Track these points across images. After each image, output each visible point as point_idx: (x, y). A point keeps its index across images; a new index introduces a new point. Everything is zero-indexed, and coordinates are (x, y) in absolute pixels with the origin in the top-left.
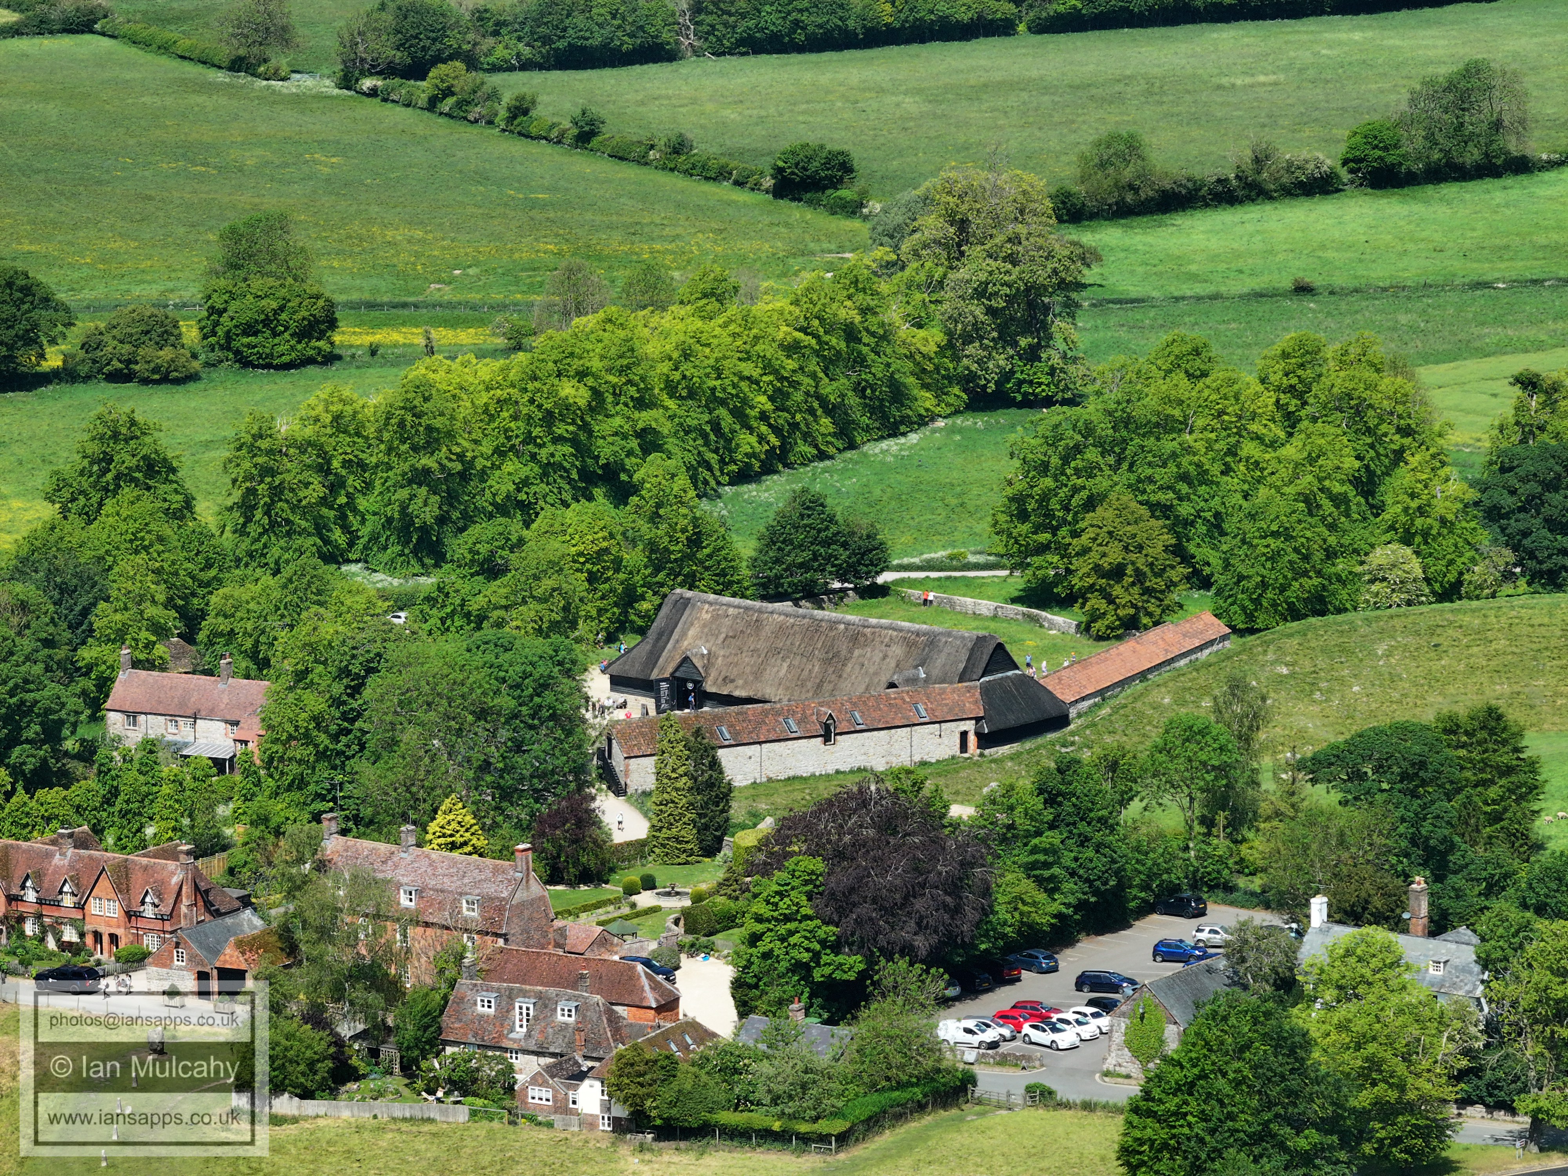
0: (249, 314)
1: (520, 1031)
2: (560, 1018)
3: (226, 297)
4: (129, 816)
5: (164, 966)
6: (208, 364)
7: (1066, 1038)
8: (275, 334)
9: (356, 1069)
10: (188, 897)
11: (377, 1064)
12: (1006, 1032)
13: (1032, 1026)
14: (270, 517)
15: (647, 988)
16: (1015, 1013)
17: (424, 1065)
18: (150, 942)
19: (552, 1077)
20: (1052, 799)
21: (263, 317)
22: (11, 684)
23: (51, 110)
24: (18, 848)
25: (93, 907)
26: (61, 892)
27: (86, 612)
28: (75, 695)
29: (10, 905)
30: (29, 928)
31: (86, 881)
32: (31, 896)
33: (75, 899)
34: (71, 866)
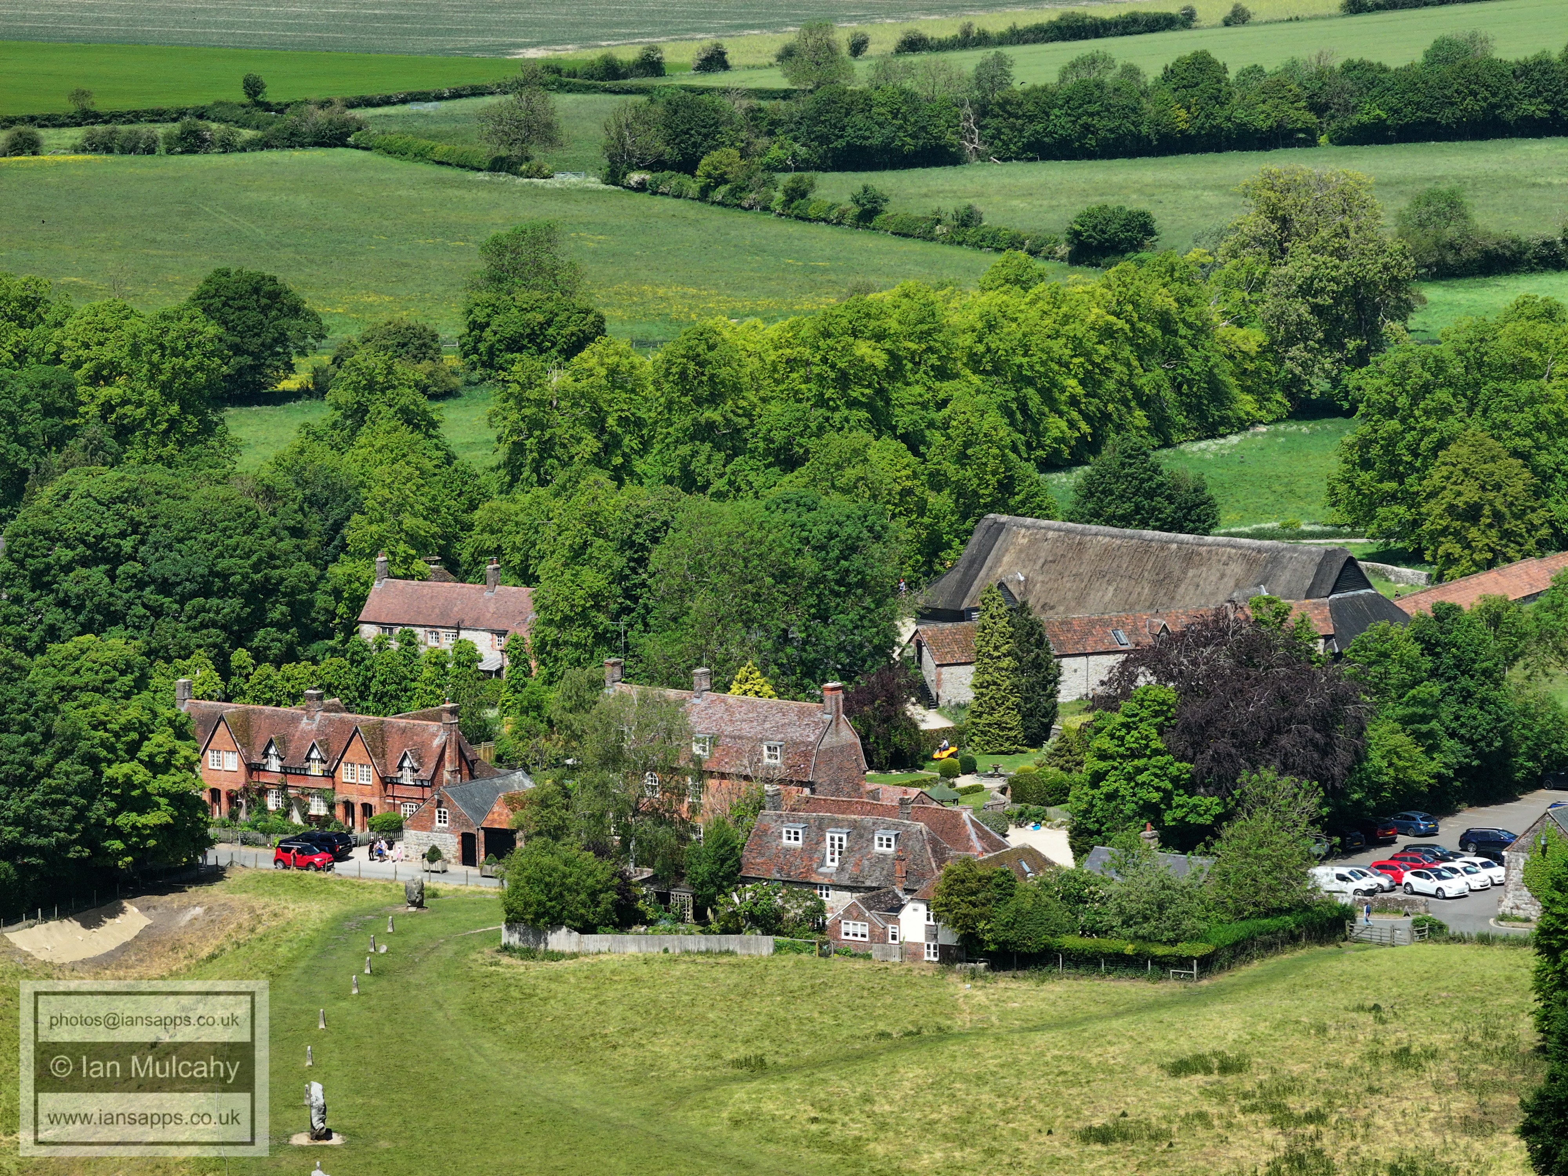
0: (513, 327)
1: (831, 866)
2: (877, 849)
3: (489, 310)
4: (385, 700)
5: (424, 828)
6: (469, 383)
7: (1453, 886)
8: (541, 351)
9: (643, 914)
10: (451, 762)
11: (667, 910)
12: (1385, 882)
13: (1413, 874)
14: (539, 475)
15: (973, 836)
16: (1394, 864)
17: (721, 899)
18: (409, 809)
19: (869, 909)
20: (1430, 647)
21: (528, 331)
22: (254, 558)
23: (302, 201)
24: (261, 712)
25: (344, 774)
26: (308, 759)
27: (337, 526)
28: (325, 592)
29: (251, 776)
30: (272, 802)
31: (337, 746)
32: (274, 765)
33: (324, 766)
34: (320, 731)
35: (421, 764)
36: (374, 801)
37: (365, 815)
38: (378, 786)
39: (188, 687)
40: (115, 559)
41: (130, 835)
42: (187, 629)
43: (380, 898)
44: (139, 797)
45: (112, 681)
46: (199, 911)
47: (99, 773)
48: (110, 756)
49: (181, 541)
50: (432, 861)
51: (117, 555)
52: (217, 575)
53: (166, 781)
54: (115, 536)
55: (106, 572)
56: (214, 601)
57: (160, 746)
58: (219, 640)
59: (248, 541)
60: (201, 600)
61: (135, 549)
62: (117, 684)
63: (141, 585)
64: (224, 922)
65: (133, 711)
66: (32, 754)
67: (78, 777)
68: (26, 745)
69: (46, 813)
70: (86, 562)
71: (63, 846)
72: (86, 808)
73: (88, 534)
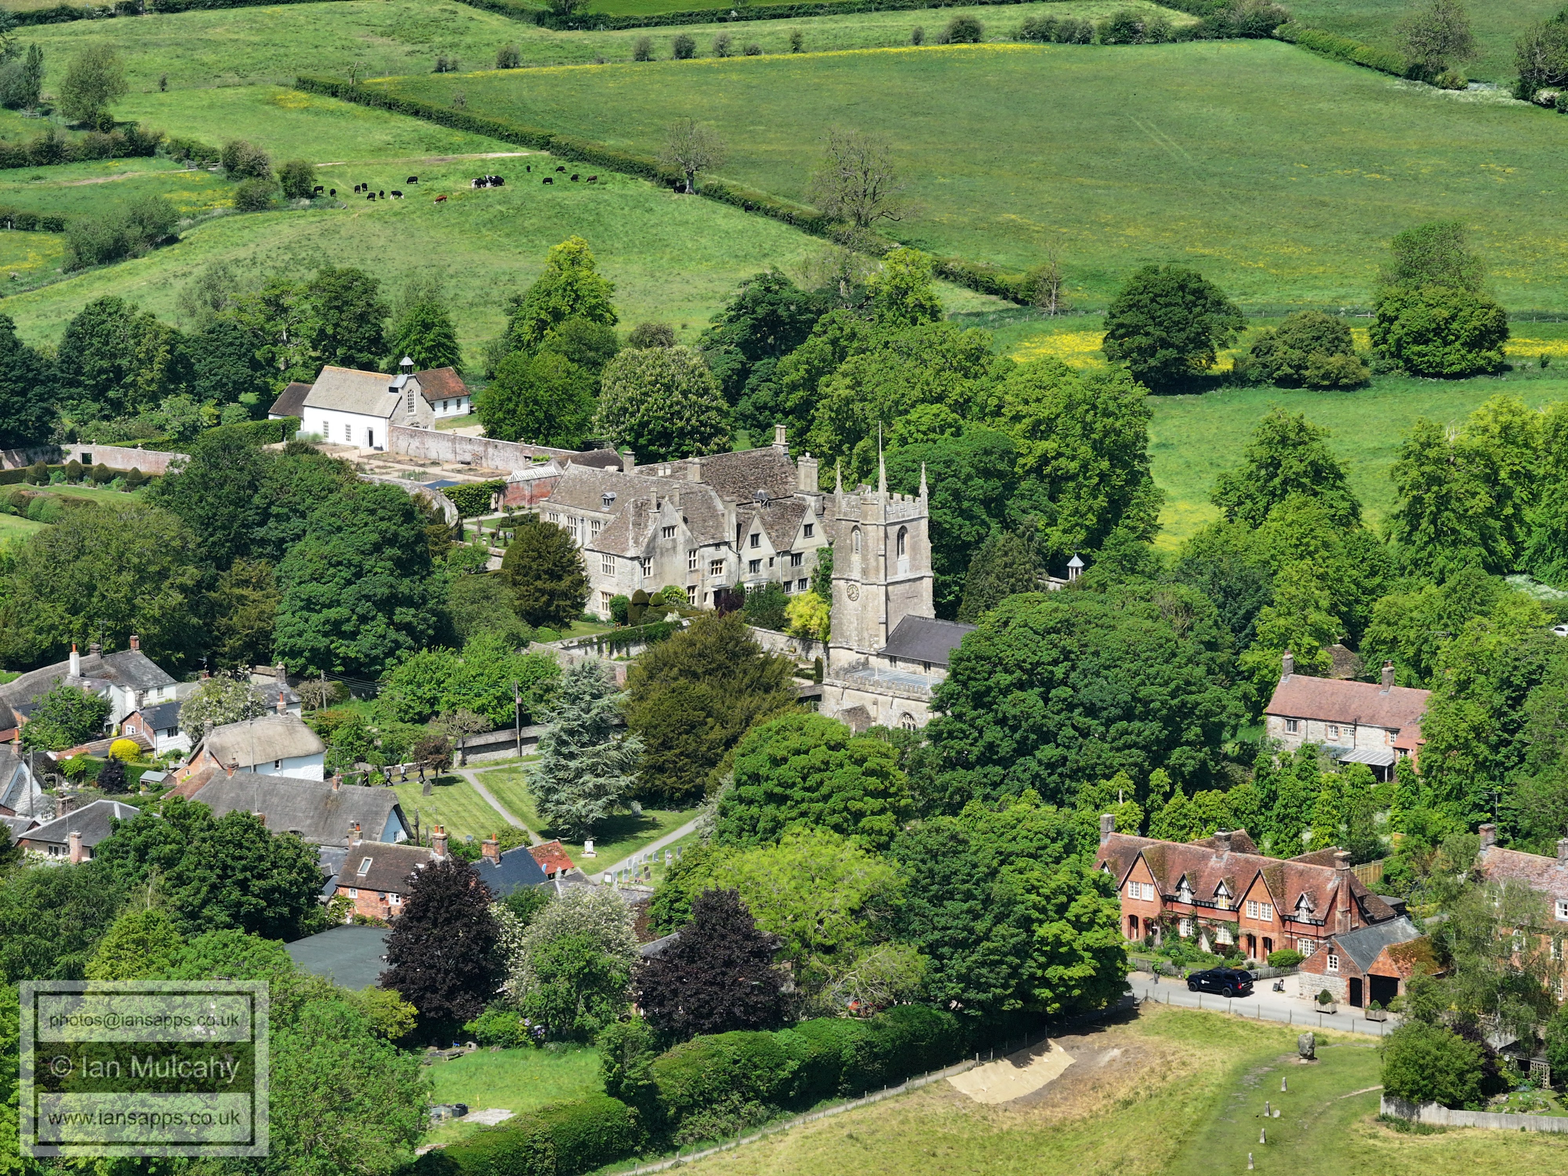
0: (1421, 322)
3: (1398, 305)
4: (1287, 821)
5: (1317, 971)
6: (1378, 372)
8: (1446, 343)
9: (1505, 1081)
10: (1343, 903)
11: (1527, 1076)
14: (1436, 526)
18: (1304, 948)
21: (1434, 325)
22: (1173, 685)
23: (1228, 114)
24: (1175, 849)
25: (1248, 910)
26: (1216, 895)
27: (1249, 616)
28: (1236, 698)
29: (1165, 906)
30: (1184, 929)
31: (1242, 884)
32: (1186, 897)
33: (1230, 902)
34: (1228, 870)
35: (1316, 905)
36: (1274, 936)
37: (1265, 948)
38: (1278, 923)
39: (1111, 821)
40: (1049, 684)
41: (1057, 985)
42: (1111, 749)
43: (1276, 1044)
44: (1067, 953)
45: (1045, 847)
46: (1116, 1052)
47: (1031, 933)
48: (1041, 916)
49: (1107, 668)
50: (1323, 1003)
51: (1050, 680)
52: (1140, 700)
53: (1091, 937)
54: (1049, 664)
55: (1041, 695)
56: (1137, 725)
57: (1086, 906)
58: (1140, 760)
59: (1167, 669)
60: (1124, 724)
61: (1067, 675)
62: (1049, 850)
63: (1071, 707)
64: (1138, 1065)
65: (1062, 877)
66: (973, 920)
67: (1013, 941)
68: (969, 911)
69: (984, 971)
70: (1021, 686)
71: (999, 1000)
72: (1020, 966)
73: (1024, 661)
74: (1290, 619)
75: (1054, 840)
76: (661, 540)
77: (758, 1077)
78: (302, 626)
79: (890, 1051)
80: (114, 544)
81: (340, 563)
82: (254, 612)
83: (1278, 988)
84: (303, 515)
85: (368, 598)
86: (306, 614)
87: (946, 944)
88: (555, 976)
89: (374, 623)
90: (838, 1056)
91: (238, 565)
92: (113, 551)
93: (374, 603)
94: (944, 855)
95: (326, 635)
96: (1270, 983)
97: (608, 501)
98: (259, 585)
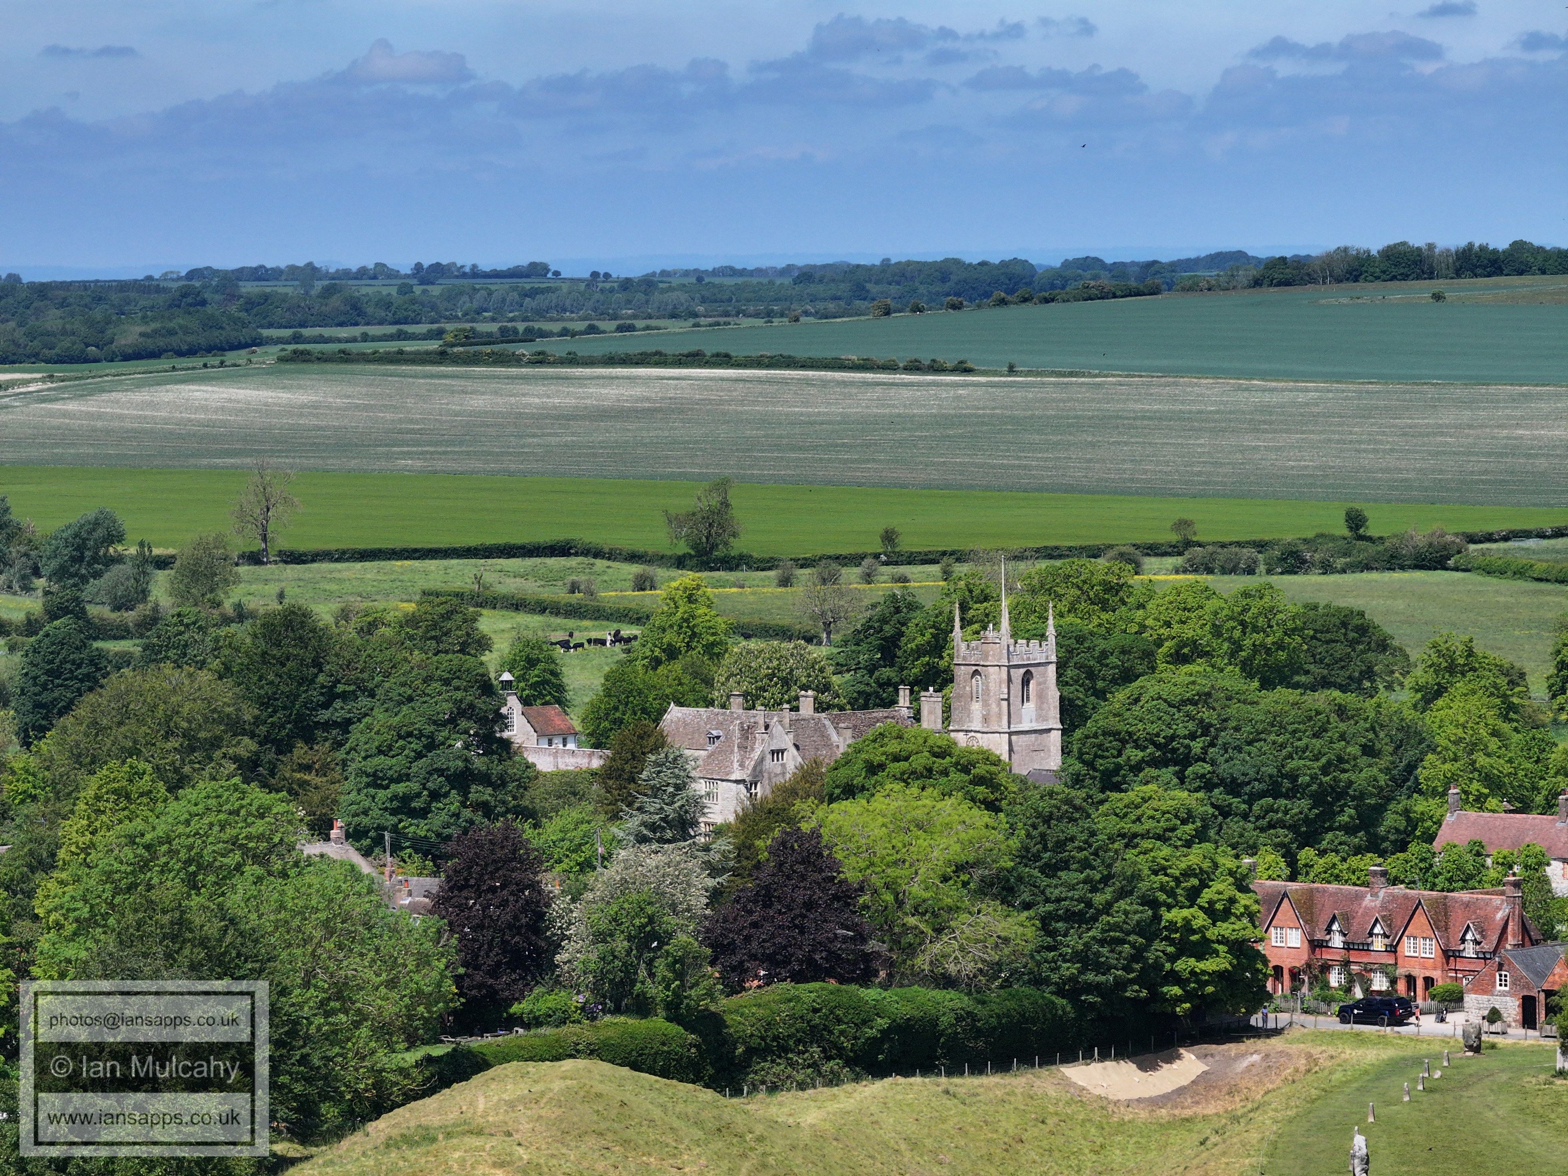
5: (1485, 992)
10: (1514, 935)
22: (1324, 760)
24: (1324, 891)
25: (1407, 948)
26: (1371, 934)
29: (1313, 952)
30: (1335, 979)
31: (1399, 922)
32: (1337, 941)
33: (1387, 941)
34: (1383, 907)
35: (1484, 937)
36: (1436, 974)
37: (1427, 988)
38: (1440, 959)
41: (1188, 981)
42: (1255, 829)
44: (1198, 943)
45: (1173, 829)
46: (1256, 1058)
47: (1157, 918)
48: (1170, 900)
49: (1250, 743)
50: (1491, 1022)
51: (1187, 756)
52: (1286, 775)
53: (1224, 929)
54: (1185, 737)
55: (1176, 774)
56: (1283, 802)
57: (1220, 893)
58: (1287, 840)
59: (1317, 743)
60: (1270, 800)
61: (1205, 751)
62: (1179, 833)
63: (1209, 785)
64: (1281, 1068)
65: (1195, 857)
66: (1091, 892)
67: (1137, 917)
68: (1085, 882)
69: (1104, 950)
70: (1155, 763)
71: (1120, 985)
72: (1146, 947)
73: (1158, 735)
74: (1457, 765)
75: (1184, 822)
76: (768, 763)
77: (842, 1033)
78: (367, 804)
79: (995, 1028)
80: (162, 707)
81: (410, 734)
82: (316, 798)
83: (1442, 1020)
84: (372, 695)
85: (440, 772)
86: (372, 791)
87: (1059, 919)
88: (611, 935)
89: (447, 801)
90: (934, 1022)
91: (300, 751)
92: (160, 713)
93: (448, 778)
94: (1059, 819)
95: (394, 812)
96: (1433, 1017)
97: (713, 739)
98: (324, 771)
